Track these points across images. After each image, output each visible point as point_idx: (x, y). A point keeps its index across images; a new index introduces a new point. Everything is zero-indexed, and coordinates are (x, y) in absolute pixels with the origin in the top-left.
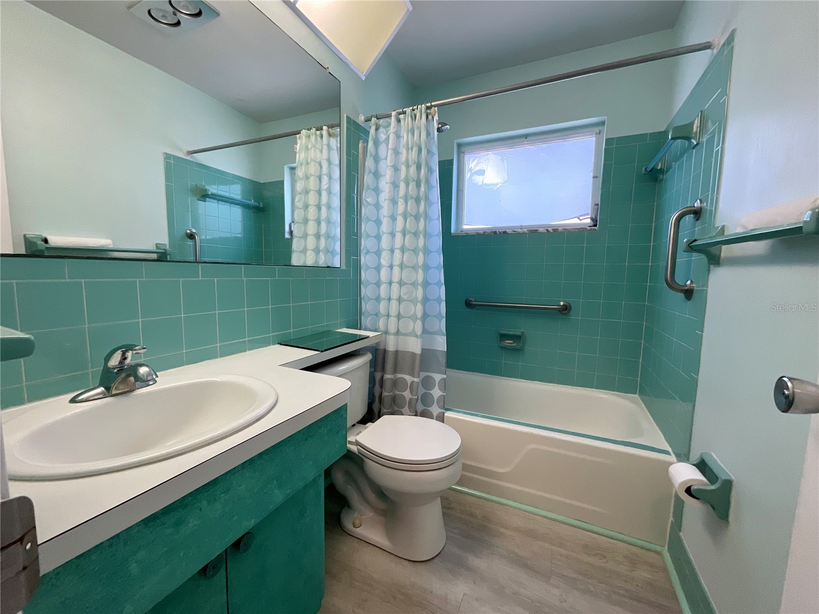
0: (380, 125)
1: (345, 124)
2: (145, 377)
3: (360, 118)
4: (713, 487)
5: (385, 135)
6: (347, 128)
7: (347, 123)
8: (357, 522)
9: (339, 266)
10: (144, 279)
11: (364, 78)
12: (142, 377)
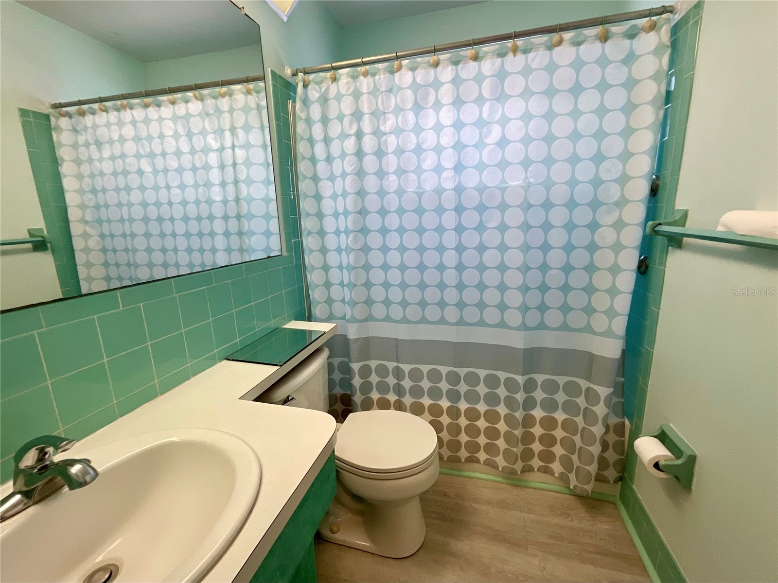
0: (309, 81)
1: (271, 82)
2: (81, 477)
3: (286, 72)
4: (680, 462)
5: (318, 92)
6: (274, 86)
7: (273, 79)
8: (335, 528)
9: (280, 254)
10: (45, 329)
11: (285, 19)
12: (75, 477)
